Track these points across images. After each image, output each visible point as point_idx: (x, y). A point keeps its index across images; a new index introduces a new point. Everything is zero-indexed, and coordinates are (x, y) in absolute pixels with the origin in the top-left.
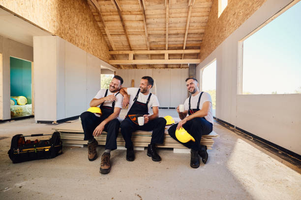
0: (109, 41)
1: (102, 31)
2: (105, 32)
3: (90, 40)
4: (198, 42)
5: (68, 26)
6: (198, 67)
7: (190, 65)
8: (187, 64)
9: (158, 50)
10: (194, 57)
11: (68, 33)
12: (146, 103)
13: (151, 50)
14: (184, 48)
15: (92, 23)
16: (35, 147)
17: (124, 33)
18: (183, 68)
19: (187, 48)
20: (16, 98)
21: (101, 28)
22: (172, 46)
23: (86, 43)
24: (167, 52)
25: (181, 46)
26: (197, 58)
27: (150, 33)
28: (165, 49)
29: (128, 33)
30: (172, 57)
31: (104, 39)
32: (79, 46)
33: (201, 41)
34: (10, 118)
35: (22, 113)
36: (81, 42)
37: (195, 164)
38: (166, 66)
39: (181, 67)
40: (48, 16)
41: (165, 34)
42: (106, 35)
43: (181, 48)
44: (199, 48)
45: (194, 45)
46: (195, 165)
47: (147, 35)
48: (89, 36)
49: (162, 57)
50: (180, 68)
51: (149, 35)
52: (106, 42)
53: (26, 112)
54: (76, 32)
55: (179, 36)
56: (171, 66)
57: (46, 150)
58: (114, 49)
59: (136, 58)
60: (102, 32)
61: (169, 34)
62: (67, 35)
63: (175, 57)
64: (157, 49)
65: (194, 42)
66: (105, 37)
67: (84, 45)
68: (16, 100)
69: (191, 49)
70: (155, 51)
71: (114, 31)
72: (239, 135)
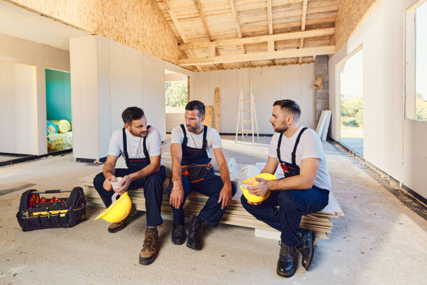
0: (176, 29)
1: (166, 15)
2: (170, 17)
3: (148, 34)
4: (330, 15)
5: (112, 17)
6: (331, 60)
7: (318, 57)
8: (312, 57)
9: (256, 36)
10: (325, 42)
11: (113, 28)
12: (201, 147)
13: (244, 36)
14: (303, 28)
15: (149, 5)
16: (48, 211)
17: (198, 15)
18: (303, 62)
19: (308, 28)
20: (56, 123)
21: (164, 12)
22: (279, 27)
23: (141, 39)
24: (271, 39)
25: (297, 24)
26: (329, 45)
27: (240, 10)
28: (268, 34)
29: (204, 14)
30: (283, 46)
31: (170, 27)
32: (130, 45)
33: (336, 11)
34: (47, 153)
35: (63, 144)
36: (133, 38)
37: (286, 268)
38: (273, 63)
39: (300, 61)
40: (85, 8)
41: (266, 9)
42: (171, 20)
43: (299, 29)
44: (333, 25)
45: (321, 21)
46: (285, 271)
47: (234, 13)
48: (146, 27)
49: (263, 47)
50: (297, 63)
51: (238, 12)
52: (173, 32)
53: (67, 143)
54: (126, 24)
55: (292, 8)
56: (282, 61)
57: (62, 215)
58: (185, 41)
59: (221, 52)
60: (165, 18)
61: (273, 8)
62: (113, 30)
63: (288, 45)
64: (254, 35)
65: (322, 16)
66: (171, 25)
67: (138, 42)
68: (57, 126)
69: (316, 28)
70: (251, 38)
71: (183, 13)
72: (405, 203)
